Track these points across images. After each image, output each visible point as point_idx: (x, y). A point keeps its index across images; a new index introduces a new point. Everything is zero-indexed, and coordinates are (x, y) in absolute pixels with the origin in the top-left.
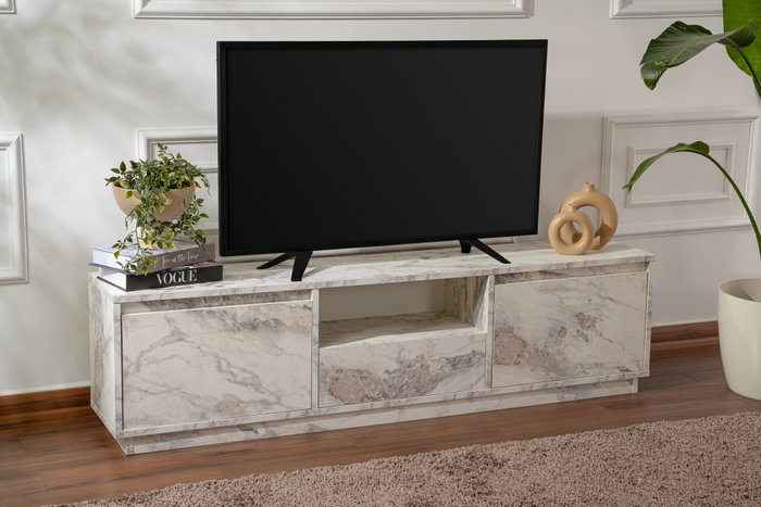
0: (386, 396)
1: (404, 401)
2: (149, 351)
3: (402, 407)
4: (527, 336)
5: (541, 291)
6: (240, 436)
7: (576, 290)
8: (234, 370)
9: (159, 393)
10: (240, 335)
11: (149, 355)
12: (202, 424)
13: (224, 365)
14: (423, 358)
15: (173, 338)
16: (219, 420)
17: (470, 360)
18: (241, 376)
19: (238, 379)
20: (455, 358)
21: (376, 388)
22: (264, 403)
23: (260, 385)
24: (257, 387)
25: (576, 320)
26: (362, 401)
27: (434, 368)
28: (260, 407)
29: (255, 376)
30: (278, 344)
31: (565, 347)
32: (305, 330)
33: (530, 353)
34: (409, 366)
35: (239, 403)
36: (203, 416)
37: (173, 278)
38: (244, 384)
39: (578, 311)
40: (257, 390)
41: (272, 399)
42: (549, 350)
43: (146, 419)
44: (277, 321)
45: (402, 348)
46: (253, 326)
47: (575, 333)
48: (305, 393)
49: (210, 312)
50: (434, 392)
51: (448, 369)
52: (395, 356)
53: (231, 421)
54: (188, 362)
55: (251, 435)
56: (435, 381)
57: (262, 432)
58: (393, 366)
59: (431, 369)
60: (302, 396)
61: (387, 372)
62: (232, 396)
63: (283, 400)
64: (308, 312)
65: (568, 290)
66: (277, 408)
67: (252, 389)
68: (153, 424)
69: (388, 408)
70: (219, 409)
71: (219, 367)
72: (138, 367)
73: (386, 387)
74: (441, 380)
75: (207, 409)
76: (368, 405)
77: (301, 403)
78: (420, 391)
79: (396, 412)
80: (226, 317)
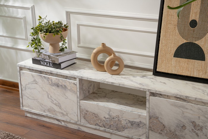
0: (105, 127)
1: (111, 131)
2: (28, 84)
3: (111, 133)
4: (166, 123)
5: (172, 105)
6: (56, 122)
7: (191, 110)
8: (53, 99)
9: (32, 99)
10: (54, 87)
11: (28, 86)
12: (44, 114)
13: (49, 96)
14: (119, 117)
15: (34, 82)
16: (49, 114)
17: (139, 125)
18: (55, 102)
19: (54, 102)
20: (132, 122)
21: (101, 122)
22: (62, 113)
23: (61, 106)
24: (60, 107)
25: (191, 124)
26: (96, 125)
27: (124, 123)
28: (61, 114)
29: (59, 103)
30: (66, 94)
31: (186, 134)
32: (74, 92)
33: (167, 131)
34: (113, 118)
35: (55, 111)
36: (44, 111)
37: (45, 64)
38: (56, 104)
39: (193, 120)
40: (60, 108)
41: (65, 113)
42: (177, 133)
43: (29, 106)
44: (65, 86)
45: (110, 110)
46: (58, 86)
47: (191, 130)
48: (76, 115)
49: (44, 77)
50: (124, 132)
51: (129, 125)
52: (108, 112)
53: (52, 116)
54: (39, 92)
55: (60, 123)
56: (124, 128)
57: (63, 124)
58: (107, 116)
59: (122, 123)
60: (74, 116)
61: (105, 117)
62: (53, 108)
63: (68, 115)
64: (75, 86)
65: (187, 109)
66: (66, 117)
67: (58, 107)
68: (31, 108)
69: (105, 131)
70: (49, 110)
71: (48, 96)
72: (25, 89)
73: (104, 123)
74: (127, 128)
75: (45, 109)
76: (98, 127)
77: (75, 119)
78: (118, 129)
79: (109, 134)
80: (49, 80)
